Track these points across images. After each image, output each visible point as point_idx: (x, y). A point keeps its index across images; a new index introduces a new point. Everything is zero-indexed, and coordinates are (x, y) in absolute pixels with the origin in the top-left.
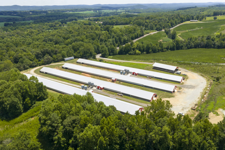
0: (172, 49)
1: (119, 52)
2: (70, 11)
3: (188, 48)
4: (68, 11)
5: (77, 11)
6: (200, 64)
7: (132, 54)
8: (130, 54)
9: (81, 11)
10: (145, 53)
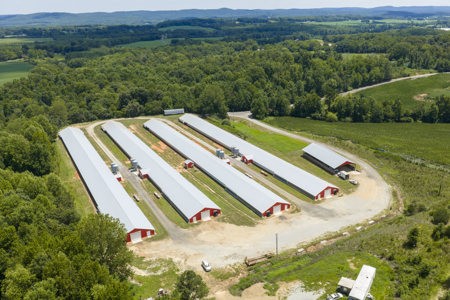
2: (312, 20)
4: (309, 20)
5: (326, 21)
7: (319, 119)
8: (314, 118)
9: (336, 20)
10: (349, 119)
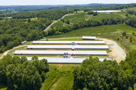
0: (75, 29)
1: (48, 34)
3: (82, 28)
6: (102, 34)
7: (57, 35)
10: (63, 33)
